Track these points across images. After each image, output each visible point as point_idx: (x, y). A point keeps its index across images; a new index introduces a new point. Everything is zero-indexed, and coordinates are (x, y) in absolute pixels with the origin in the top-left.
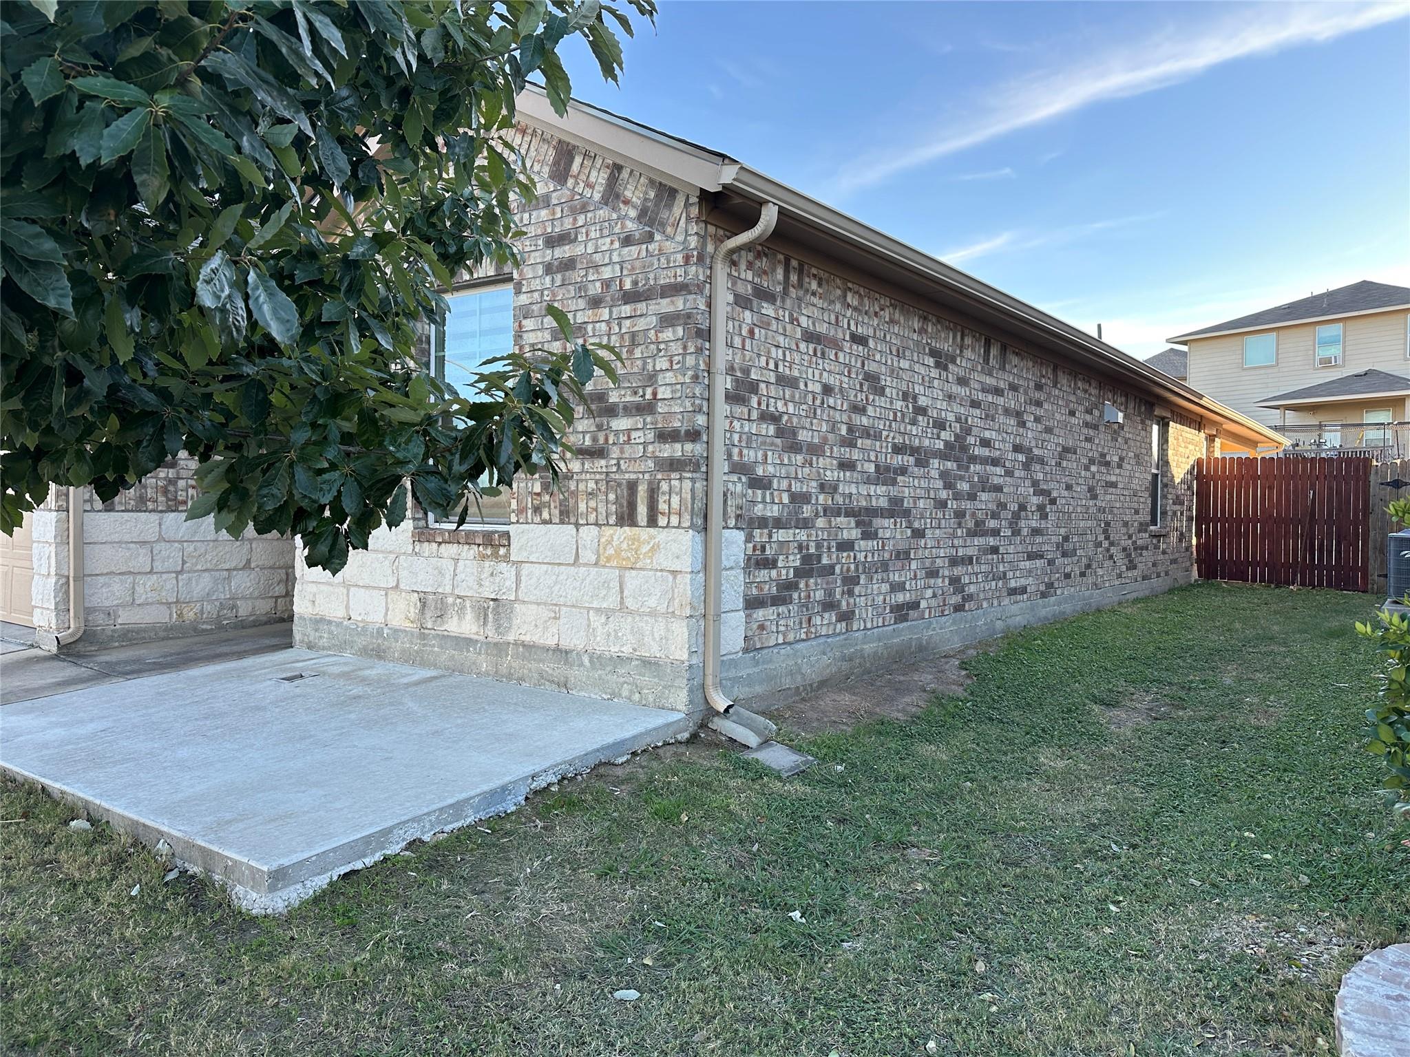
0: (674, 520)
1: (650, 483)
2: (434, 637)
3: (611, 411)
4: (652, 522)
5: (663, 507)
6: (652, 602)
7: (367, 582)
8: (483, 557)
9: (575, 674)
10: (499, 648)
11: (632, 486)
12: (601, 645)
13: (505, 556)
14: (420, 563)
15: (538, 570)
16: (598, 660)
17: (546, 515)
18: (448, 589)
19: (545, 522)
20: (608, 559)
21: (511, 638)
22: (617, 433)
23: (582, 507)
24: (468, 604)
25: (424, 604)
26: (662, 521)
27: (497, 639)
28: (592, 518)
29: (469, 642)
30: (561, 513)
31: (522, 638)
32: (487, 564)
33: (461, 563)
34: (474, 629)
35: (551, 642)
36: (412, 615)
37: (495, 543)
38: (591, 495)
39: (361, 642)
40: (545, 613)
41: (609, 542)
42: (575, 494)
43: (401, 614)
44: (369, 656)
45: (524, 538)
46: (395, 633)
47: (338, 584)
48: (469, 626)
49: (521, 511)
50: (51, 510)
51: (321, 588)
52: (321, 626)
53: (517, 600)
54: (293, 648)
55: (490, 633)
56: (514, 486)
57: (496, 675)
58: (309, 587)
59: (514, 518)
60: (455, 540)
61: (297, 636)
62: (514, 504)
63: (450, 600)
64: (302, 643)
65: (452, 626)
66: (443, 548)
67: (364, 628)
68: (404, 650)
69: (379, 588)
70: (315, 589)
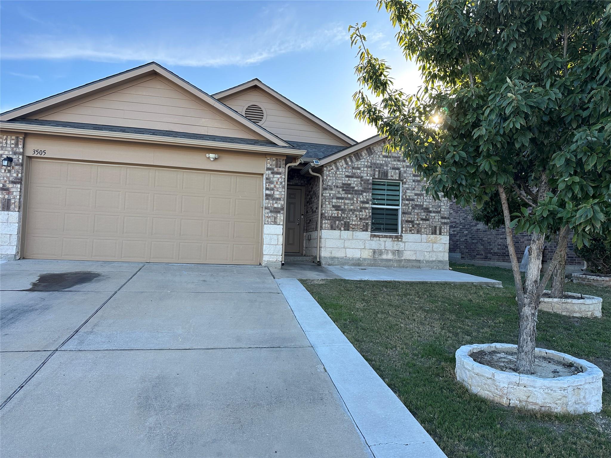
0: (445, 234)
1: (440, 226)
2: (379, 260)
3: (430, 212)
4: (440, 234)
5: (443, 231)
6: (440, 249)
7: (353, 247)
8: (394, 241)
9: (421, 265)
10: (400, 261)
11: (436, 227)
12: (427, 258)
13: (401, 241)
14: (373, 243)
15: (410, 244)
16: (427, 262)
17: (413, 232)
18: (383, 248)
19: (413, 233)
20: (429, 241)
21: (403, 258)
22: (432, 216)
23: (423, 230)
24: (389, 252)
25: (374, 252)
26: (442, 234)
27: (399, 259)
28: (425, 233)
29: (390, 260)
30: (417, 232)
31: (406, 258)
32: (395, 242)
33: (386, 242)
34: (392, 257)
35: (414, 258)
36: (370, 254)
37: (399, 238)
38: (425, 228)
39: (351, 262)
40: (413, 253)
41: (429, 238)
42: (421, 228)
43: (367, 254)
44: (356, 266)
45: (406, 237)
46: (365, 259)
47: (342, 248)
48: (390, 256)
49: (406, 231)
50: (279, 224)
51: (334, 249)
52: (334, 259)
53: (405, 250)
54: (323, 266)
55: (397, 257)
56: (404, 226)
57: (400, 267)
58: (329, 249)
59: (404, 232)
60: (386, 237)
61: (323, 262)
62: (404, 229)
63: (383, 251)
64: (326, 264)
65: (384, 257)
66: (381, 239)
67: (353, 259)
68: (368, 263)
69: (358, 249)
70: (331, 249)
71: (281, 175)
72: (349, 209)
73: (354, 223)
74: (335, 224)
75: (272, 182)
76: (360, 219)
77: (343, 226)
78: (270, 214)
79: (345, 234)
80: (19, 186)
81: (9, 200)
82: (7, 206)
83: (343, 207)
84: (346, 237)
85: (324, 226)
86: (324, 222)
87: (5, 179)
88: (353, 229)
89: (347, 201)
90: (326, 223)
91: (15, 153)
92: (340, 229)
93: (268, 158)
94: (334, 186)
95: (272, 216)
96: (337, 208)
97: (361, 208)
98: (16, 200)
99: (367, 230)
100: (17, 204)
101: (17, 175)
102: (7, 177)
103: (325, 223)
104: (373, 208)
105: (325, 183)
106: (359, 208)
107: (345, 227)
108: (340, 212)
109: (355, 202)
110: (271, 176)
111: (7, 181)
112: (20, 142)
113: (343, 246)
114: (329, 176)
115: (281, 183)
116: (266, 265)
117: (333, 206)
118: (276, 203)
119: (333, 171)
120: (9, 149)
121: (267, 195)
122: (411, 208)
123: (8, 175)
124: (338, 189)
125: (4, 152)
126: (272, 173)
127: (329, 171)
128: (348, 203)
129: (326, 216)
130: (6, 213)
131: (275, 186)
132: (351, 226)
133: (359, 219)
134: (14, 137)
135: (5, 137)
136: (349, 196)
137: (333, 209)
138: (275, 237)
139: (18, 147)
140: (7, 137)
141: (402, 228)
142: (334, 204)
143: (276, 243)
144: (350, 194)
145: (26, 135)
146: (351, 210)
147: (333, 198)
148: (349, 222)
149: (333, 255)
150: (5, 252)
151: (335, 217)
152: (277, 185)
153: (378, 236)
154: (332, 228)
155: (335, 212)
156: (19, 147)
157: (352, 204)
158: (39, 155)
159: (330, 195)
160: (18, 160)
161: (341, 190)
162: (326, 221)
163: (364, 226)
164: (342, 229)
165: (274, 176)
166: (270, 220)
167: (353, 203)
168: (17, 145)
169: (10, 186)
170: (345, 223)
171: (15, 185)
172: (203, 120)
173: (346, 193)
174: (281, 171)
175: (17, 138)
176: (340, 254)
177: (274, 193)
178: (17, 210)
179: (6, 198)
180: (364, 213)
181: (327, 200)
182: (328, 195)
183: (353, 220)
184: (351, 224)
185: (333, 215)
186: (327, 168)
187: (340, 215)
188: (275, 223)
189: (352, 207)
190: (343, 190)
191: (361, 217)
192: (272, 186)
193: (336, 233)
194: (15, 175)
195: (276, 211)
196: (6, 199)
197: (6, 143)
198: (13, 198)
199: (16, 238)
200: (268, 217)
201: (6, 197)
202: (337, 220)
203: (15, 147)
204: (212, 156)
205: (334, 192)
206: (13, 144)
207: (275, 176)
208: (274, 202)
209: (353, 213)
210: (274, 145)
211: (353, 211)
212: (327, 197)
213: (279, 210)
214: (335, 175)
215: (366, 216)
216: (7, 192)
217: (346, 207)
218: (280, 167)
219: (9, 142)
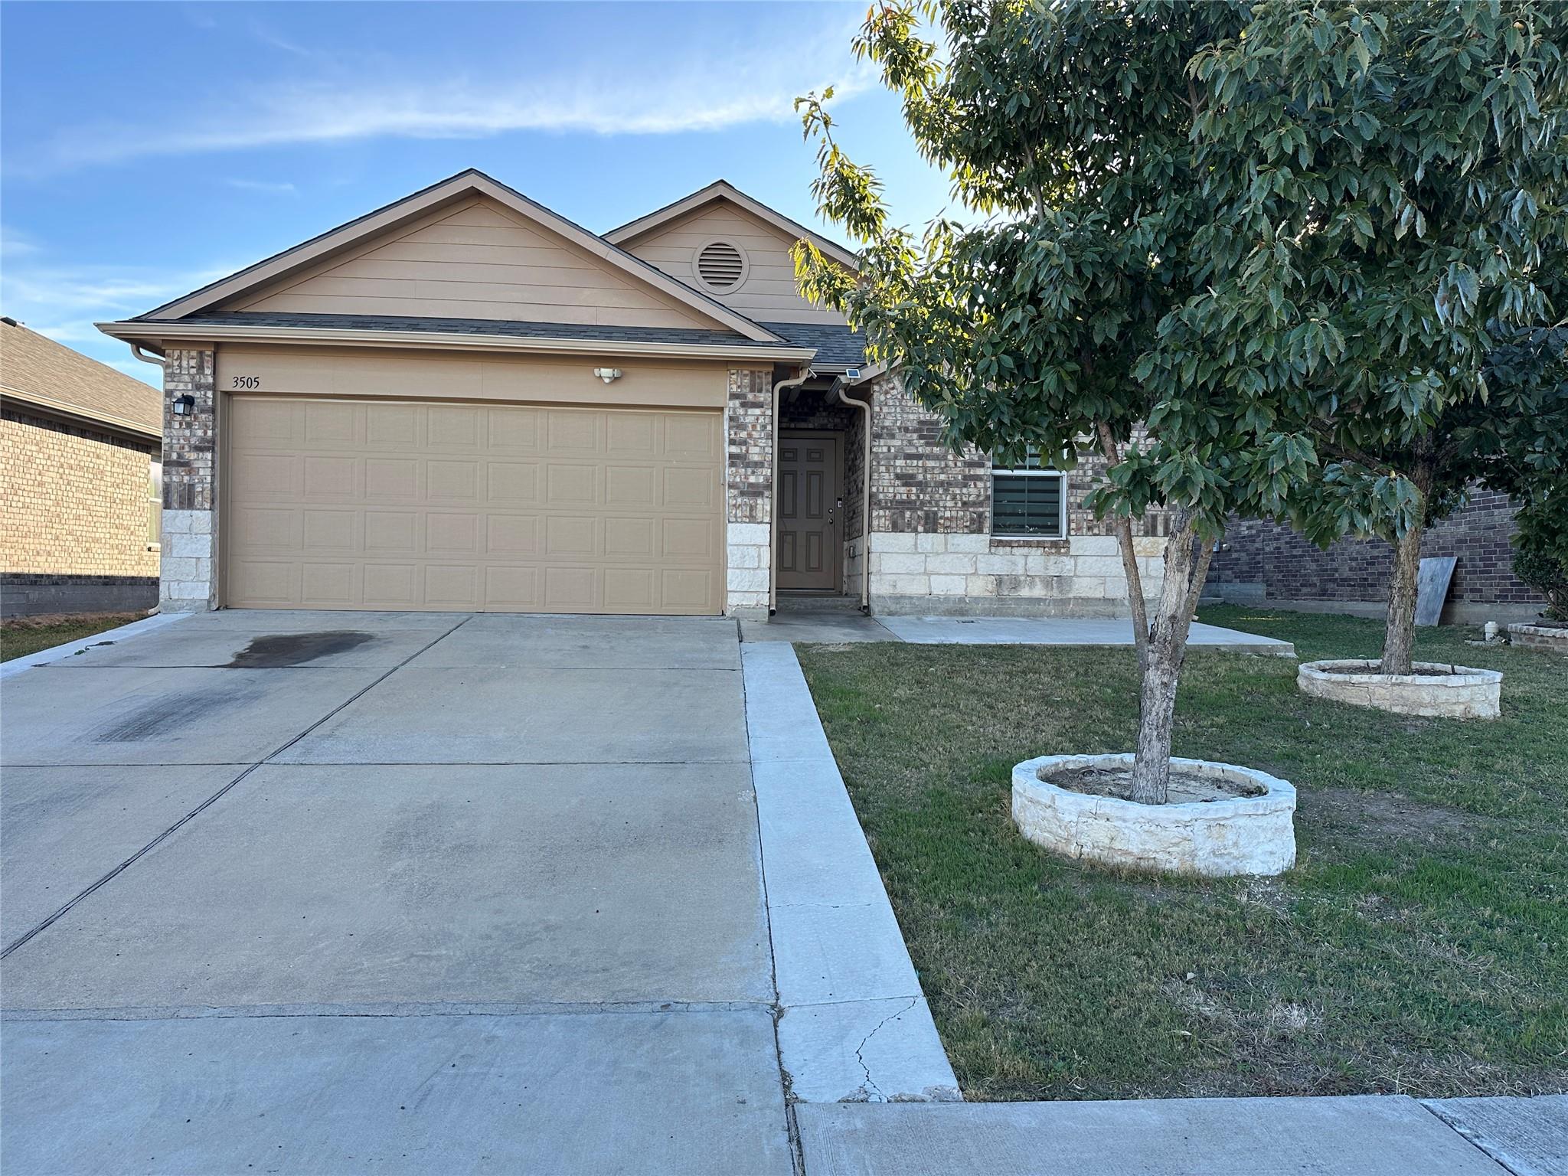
1: (1165, 516)
2: (1010, 599)
7: (948, 571)
8: (1049, 554)
9: (1118, 610)
10: (1064, 602)
11: (1154, 518)
13: (1066, 553)
14: (996, 559)
15: (1090, 560)
17: (1096, 531)
18: (1021, 572)
19: (1095, 535)
20: (1139, 553)
21: (1071, 595)
24: (1037, 580)
25: (999, 581)
27: (1060, 596)
29: (1039, 600)
30: (1107, 530)
31: (1079, 595)
32: (1052, 557)
33: (1030, 559)
34: (1044, 593)
35: (1100, 595)
36: (990, 587)
37: (1060, 547)
39: (943, 607)
40: (1096, 581)
41: (1139, 544)
43: (980, 588)
44: (954, 615)
45: (1080, 543)
46: (976, 599)
47: (919, 574)
48: (1039, 591)
49: (1079, 529)
50: (761, 522)
51: (902, 577)
52: (902, 601)
53: (1075, 575)
54: (875, 616)
55: (1056, 594)
56: (1073, 517)
57: (1063, 616)
58: (889, 577)
59: (1073, 533)
60: (1028, 544)
61: (875, 608)
62: (1073, 525)
63: (1022, 578)
64: (881, 612)
65: (1025, 592)
66: (1015, 550)
67: (947, 599)
68: (985, 609)
69: (960, 575)
70: (894, 577)
71: (763, 410)
72: (936, 482)
73: (948, 514)
74: (903, 517)
75: (742, 427)
76: (964, 504)
77: (922, 522)
78: (739, 500)
79: (927, 540)
80: (209, 455)
81: (191, 486)
82: (189, 499)
83: (920, 477)
84: (929, 548)
85: (875, 523)
86: (875, 514)
87: (182, 441)
88: (947, 527)
89: (930, 464)
90: (881, 517)
91: (198, 387)
92: (915, 530)
93: (732, 371)
94: (899, 428)
95: (746, 504)
96: (907, 480)
97: (965, 477)
98: (205, 485)
99: (980, 531)
100: (207, 493)
101: (205, 433)
102: (186, 439)
103: (879, 517)
104: (996, 478)
105: (876, 421)
106: (960, 477)
107: (926, 523)
108: (914, 490)
109: (951, 464)
110: (741, 411)
111: (186, 447)
112: (208, 362)
113: (923, 570)
114: (886, 405)
115: (764, 427)
116: (734, 615)
117: (898, 477)
118: (753, 473)
119: (894, 392)
120: (187, 378)
121: (731, 456)
122: (1090, 473)
123: (187, 433)
124: (909, 435)
125: (177, 386)
126: (743, 405)
127: (887, 393)
128: (933, 468)
129: (880, 501)
130: (187, 512)
131: (750, 436)
132: (942, 521)
133: (960, 504)
134: (194, 353)
135: (177, 353)
136: (936, 450)
137: (898, 482)
138: (753, 551)
139: (203, 374)
140: (181, 353)
141: (1069, 522)
142: (899, 471)
143: (756, 565)
144: (938, 445)
145: (219, 347)
146: (942, 484)
147: (896, 458)
148: (935, 513)
149: (899, 591)
150: (189, 594)
151: (902, 502)
152: (754, 433)
153: (1009, 544)
154: (896, 528)
155: (903, 489)
156: (206, 372)
157: (943, 471)
158: (245, 389)
159: (889, 450)
160: (205, 401)
161: (915, 436)
162: (881, 513)
163: (972, 520)
164: (920, 528)
165: (746, 411)
166: (739, 514)
167: (947, 466)
168: (200, 368)
169: (193, 456)
170: (927, 514)
171: (201, 454)
172: (587, 292)
173: (927, 444)
174: (762, 399)
175: (201, 353)
176: (915, 588)
177: (747, 451)
178: (207, 506)
179: (185, 481)
180: (972, 490)
181: (882, 463)
182: (885, 449)
183: (945, 507)
184: (941, 518)
185: (898, 497)
186: (881, 386)
187: (913, 497)
188: (752, 519)
189: (943, 477)
190: (921, 437)
191: (965, 499)
192: (743, 435)
193: (907, 538)
194: (200, 433)
195: (754, 491)
196: (185, 484)
197: (180, 366)
198: (199, 482)
199: (209, 564)
200: (735, 505)
201: (186, 479)
202: (908, 509)
203: (198, 374)
204: (606, 372)
205: (898, 443)
206: (193, 367)
207: (750, 411)
208: (749, 471)
209: (946, 491)
210: (743, 339)
211: (946, 485)
212: (881, 456)
213: (761, 490)
214: (900, 402)
215: (978, 496)
216: (187, 468)
217: (929, 476)
218: (760, 391)
219: (184, 363)
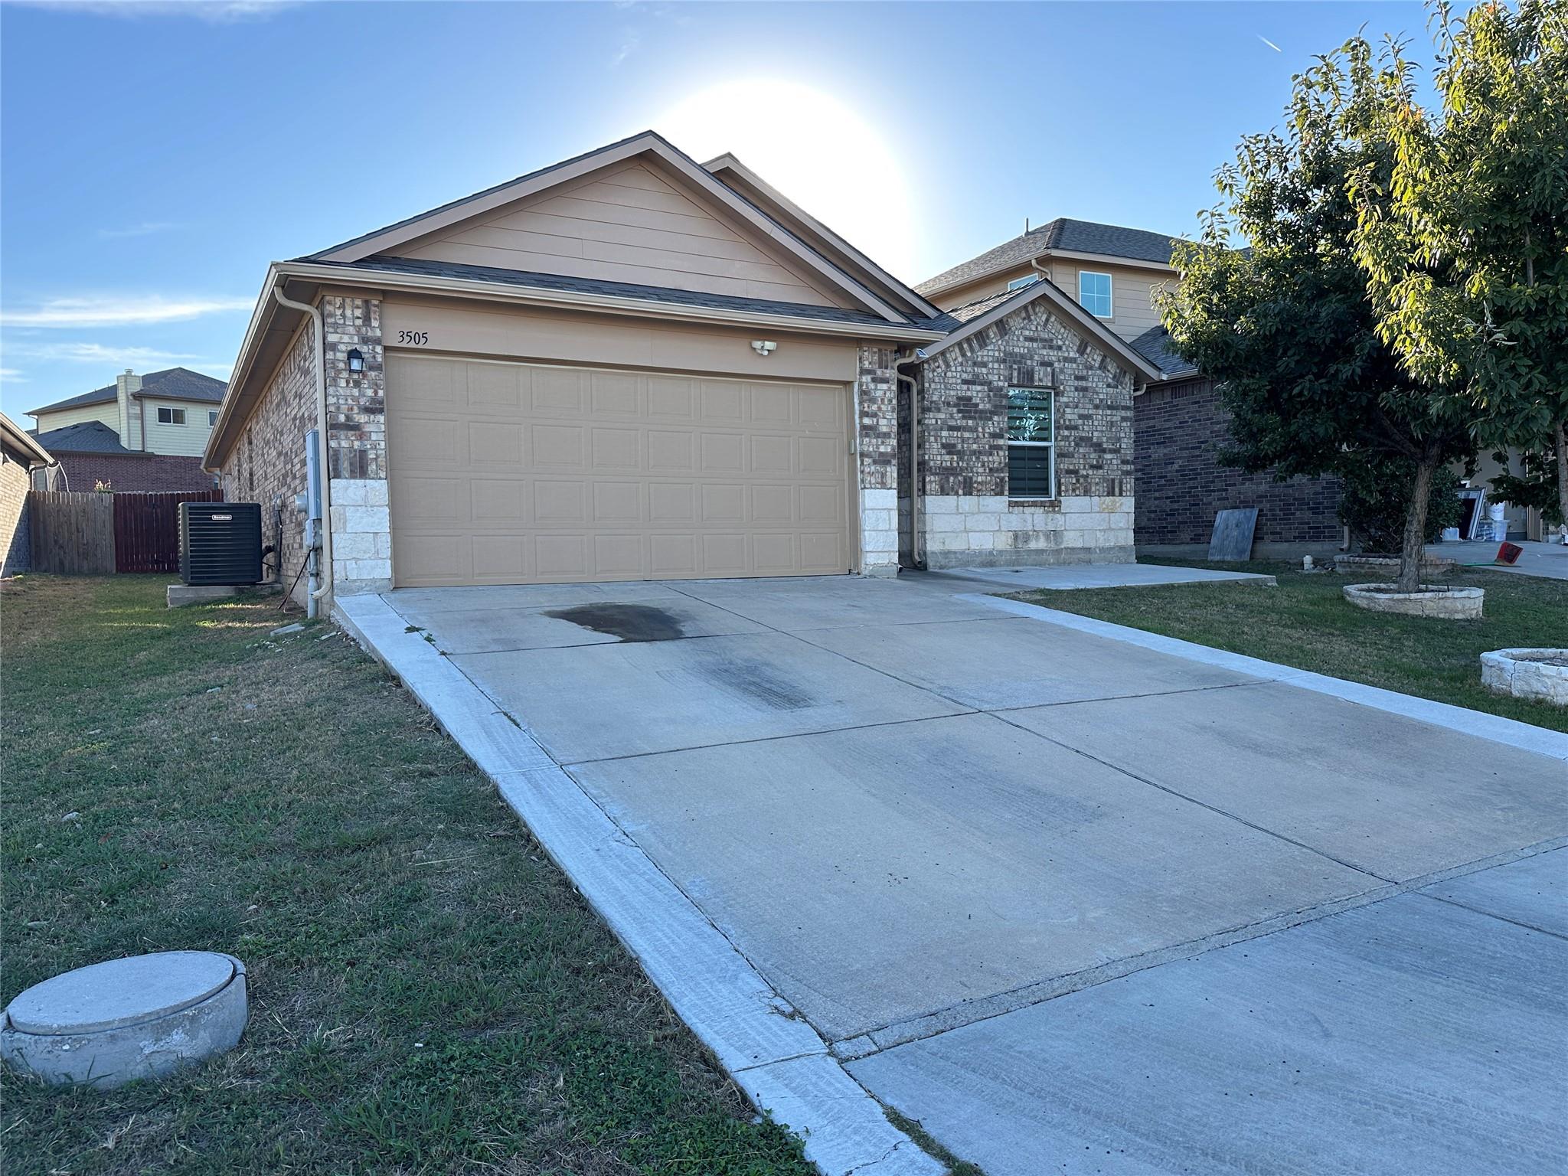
0: (1128, 493)
1: (1120, 480)
2: (1024, 551)
3: (1104, 451)
4: (1121, 495)
5: (1124, 489)
6: (1121, 525)
7: (981, 528)
8: (1048, 512)
9: (1093, 557)
10: (1058, 552)
11: (1113, 480)
12: (1101, 543)
13: (1059, 511)
14: (1013, 517)
15: (1074, 516)
16: (1102, 550)
17: (1077, 492)
19: (1077, 495)
20: (1104, 509)
21: (1063, 546)
22: (1107, 459)
23: (1093, 489)
24: (1040, 534)
25: (1016, 537)
26: (1124, 494)
27: (1056, 548)
28: (1097, 493)
29: (1042, 551)
30: (1084, 492)
31: (1068, 546)
32: (1050, 515)
33: (1035, 516)
34: (1045, 545)
35: (1080, 546)
36: (1010, 543)
37: (1055, 505)
38: (1097, 484)
39: (979, 560)
40: (1078, 533)
41: (1104, 503)
42: (1090, 483)
43: (1003, 542)
44: (986, 566)
45: (1069, 502)
46: (1001, 552)
47: (961, 532)
48: (1042, 544)
49: (1067, 491)
50: (890, 488)
51: (949, 534)
52: (949, 556)
53: (1066, 530)
54: (931, 570)
55: (1053, 545)
56: (1063, 480)
57: (1059, 564)
58: (938, 536)
59: (1063, 494)
60: (1034, 504)
61: (931, 563)
62: (1063, 488)
63: (1031, 533)
64: (935, 566)
65: (1033, 545)
66: (1026, 509)
67: (980, 553)
68: (1007, 560)
69: (989, 531)
70: (943, 535)
71: (889, 385)
72: (970, 451)
73: (980, 479)
74: (948, 481)
76: (991, 470)
77: (962, 486)
78: (873, 468)
79: (967, 502)
80: (381, 418)
83: (959, 447)
84: (967, 508)
85: (928, 487)
86: (928, 479)
88: (979, 491)
89: (967, 435)
90: (932, 482)
92: (957, 494)
93: (865, 348)
94: (944, 403)
96: (949, 448)
97: (991, 447)
99: (1001, 494)
101: (376, 393)
102: (354, 398)
103: (931, 482)
104: (1011, 448)
105: (926, 396)
106: (987, 447)
107: (965, 487)
108: (955, 457)
109: (981, 435)
110: (872, 386)
111: (355, 408)
112: (375, 313)
113: (963, 528)
114: (934, 382)
117: (944, 446)
118: (883, 443)
119: (939, 370)
120: (351, 330)
121: (864, 427)
122: (1073, 444)
123: (356, 392)
124: (950, 409)
125: (341, 338)
126: (874, 380)
127: (934, 371)
128: (969, 438)
129: (931, 468)
130: (360, 482)
131: (879, 408)
132: (975, 485)
133: (987, 471)
135: (338, 301)
136: (970, 422)
137: (943, 451)
138: (884, 514)
139: (370, 326)
140: (344, 301)
141: (1059, 485)
142: (944, 441)
143: (887, 527)
144: (970, 418)
146: (974, 452)
147: (942, 429)
148: (971, 478)
149: (947, 547)
151: (946, 469)
152: (882, 406)
153: (1022, 504)
154: (944, 492)
155: (947, 457)
156: (373, 325)
157: (976, 440)
158: (412, 345)
159: (937, 422)
160: (374, 357)
161: (955, 410)
162: (932, 478)
163: (996, 483)
164: (961, 492)
165: (876, 386)
166: (873, 481)
167: (978, 437)
168: (367, 319)
169: (362, 418)
170: (965, 478)
171: (372, 417)
172: (738, 265)
173: (964, 418)
174: (888, 375)
175: (367, 302)
176: (956, 545)
177: (877, 422)
178: (383, 475)
179: (356, 447)
180: (996, 458)
181: (932, 434)
182: (934, 421)
183: (977, 473)
184: (975, 482)
185: (944, 464)
186: (930, 365)
187: (955, 465)
188: (883, 485)
189: (975, 446)
190: (959, 411)
191: (991, 466)
192: (875, 407)
193: (951, 500)
194: (370, 393)
195: (883, 460)
196: (355, 451)
197: (343, 316)
198: (372, 448)
200: (869, 473)
201: (357, 444)
202: (952, 475)
203: (364, 325)
205: (943, 416)
206: (358, 318)
209: (978, 458)
210: (883, 320)
211: (978, 453)
212: (931, 427)
214: (944, 379)
215: (1000, 463)
216: (357, 432)
217: (965, 446)
218: (886, 368)
219: (348, 313)
